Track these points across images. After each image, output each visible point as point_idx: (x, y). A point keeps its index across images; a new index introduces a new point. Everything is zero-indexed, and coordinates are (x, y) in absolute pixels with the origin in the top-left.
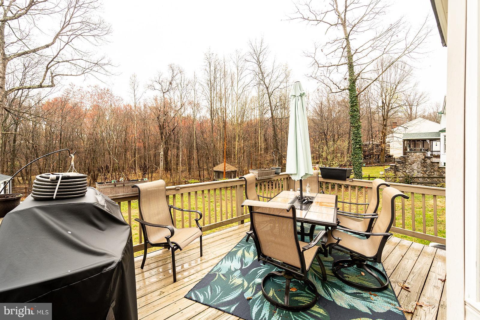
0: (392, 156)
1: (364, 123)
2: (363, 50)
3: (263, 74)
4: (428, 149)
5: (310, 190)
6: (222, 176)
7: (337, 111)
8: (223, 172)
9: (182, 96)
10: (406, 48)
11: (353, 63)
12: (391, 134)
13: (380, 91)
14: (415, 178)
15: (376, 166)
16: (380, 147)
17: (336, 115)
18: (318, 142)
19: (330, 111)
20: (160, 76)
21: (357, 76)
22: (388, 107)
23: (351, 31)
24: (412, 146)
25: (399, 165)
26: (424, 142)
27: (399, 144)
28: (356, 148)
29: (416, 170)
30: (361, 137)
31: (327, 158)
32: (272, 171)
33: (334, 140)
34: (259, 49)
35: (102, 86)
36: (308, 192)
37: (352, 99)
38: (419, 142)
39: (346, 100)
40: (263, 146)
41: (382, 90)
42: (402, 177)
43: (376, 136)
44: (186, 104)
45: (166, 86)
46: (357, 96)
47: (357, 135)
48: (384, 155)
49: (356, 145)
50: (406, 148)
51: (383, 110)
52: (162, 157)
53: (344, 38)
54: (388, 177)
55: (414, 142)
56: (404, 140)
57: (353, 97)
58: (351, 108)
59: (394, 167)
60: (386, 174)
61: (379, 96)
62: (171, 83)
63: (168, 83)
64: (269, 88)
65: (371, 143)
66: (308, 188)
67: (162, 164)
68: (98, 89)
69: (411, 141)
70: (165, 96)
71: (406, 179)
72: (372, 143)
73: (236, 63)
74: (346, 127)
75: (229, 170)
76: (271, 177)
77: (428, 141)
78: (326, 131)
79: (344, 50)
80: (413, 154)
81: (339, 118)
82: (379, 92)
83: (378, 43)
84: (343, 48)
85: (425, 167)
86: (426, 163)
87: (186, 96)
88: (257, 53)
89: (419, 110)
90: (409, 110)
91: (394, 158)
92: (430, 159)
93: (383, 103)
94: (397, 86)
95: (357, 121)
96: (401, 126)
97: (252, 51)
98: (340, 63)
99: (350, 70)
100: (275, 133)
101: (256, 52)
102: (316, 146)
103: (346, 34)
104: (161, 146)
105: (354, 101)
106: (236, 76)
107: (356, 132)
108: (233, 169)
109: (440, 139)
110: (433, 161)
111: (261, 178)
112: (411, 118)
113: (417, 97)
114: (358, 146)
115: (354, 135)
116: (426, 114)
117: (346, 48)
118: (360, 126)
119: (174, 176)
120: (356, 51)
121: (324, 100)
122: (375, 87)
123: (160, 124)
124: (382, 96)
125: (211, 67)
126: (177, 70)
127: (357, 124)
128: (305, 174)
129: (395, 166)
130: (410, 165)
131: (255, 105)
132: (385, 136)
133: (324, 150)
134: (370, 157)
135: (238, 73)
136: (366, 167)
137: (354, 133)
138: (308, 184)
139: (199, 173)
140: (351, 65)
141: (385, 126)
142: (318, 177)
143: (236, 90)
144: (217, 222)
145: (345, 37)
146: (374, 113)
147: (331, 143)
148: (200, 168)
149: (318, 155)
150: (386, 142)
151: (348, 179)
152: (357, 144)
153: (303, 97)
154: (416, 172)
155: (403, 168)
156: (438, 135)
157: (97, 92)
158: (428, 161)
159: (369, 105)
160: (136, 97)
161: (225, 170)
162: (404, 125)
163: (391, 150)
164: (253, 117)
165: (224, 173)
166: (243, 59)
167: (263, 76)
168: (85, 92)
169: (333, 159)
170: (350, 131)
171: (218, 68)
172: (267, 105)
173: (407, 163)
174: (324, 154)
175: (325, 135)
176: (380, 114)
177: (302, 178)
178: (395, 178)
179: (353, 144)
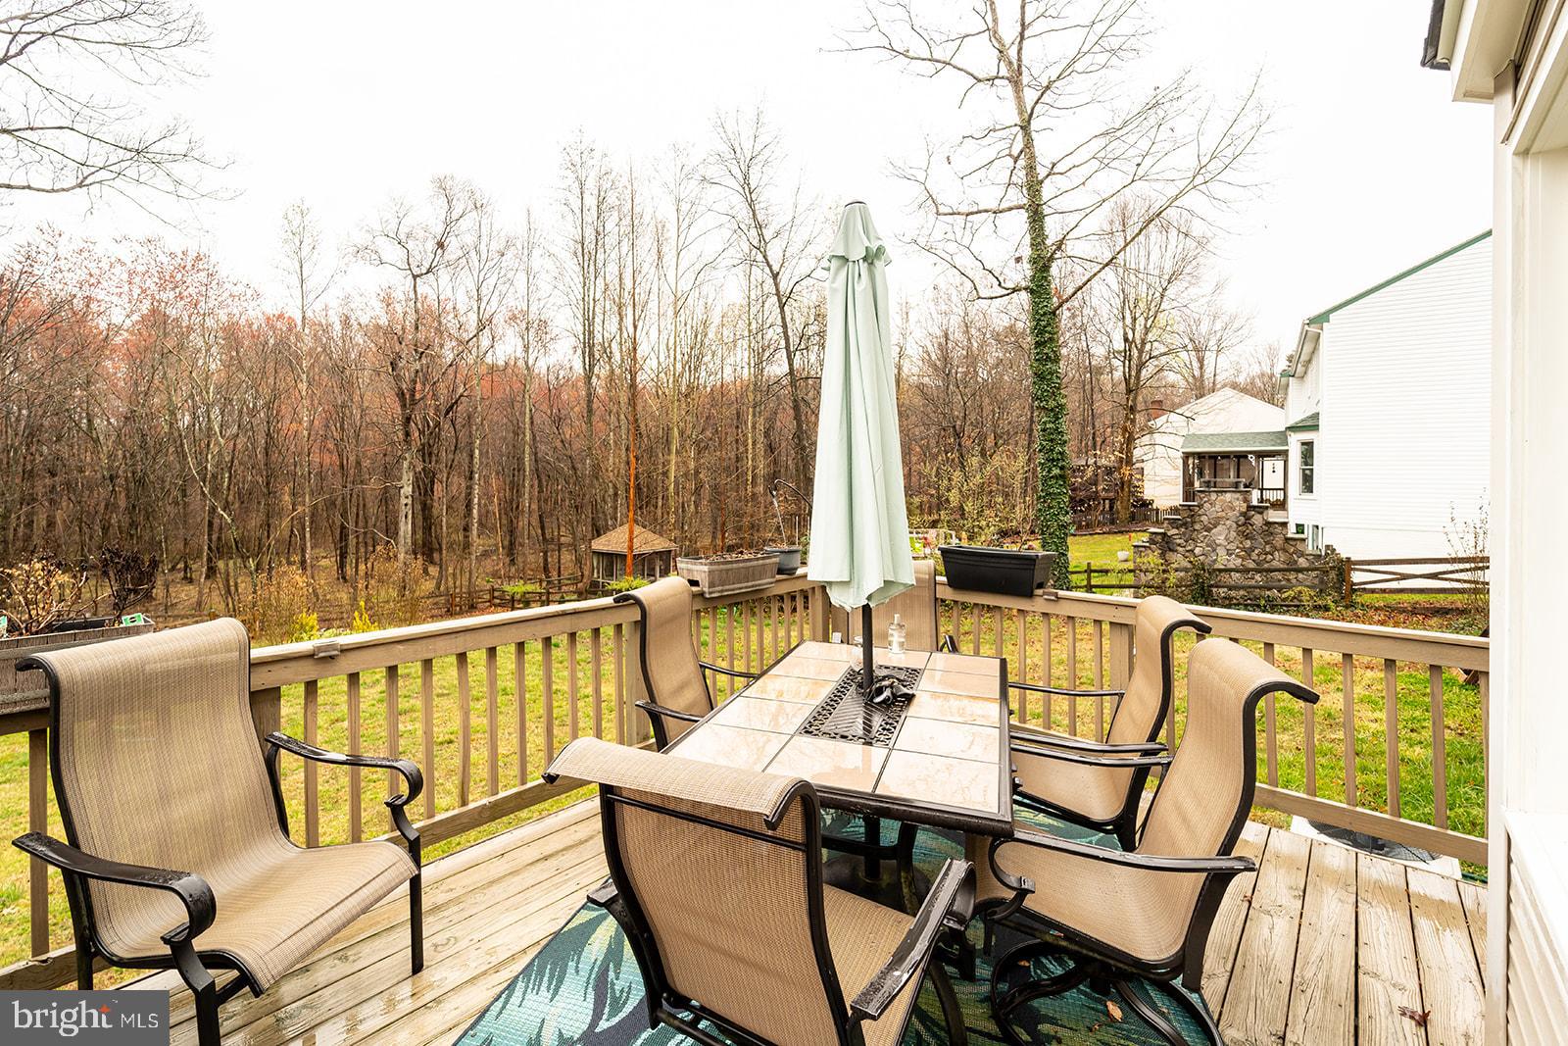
0: (1151, 504)
1: (1072, 400)
2: (1074, 167)
3: (760, 228)
4: (1250, 484)
5: (903, 640)
6: (621, 570)
7: (991, 361)
8: (623, 557)
9: (484, 291)
10: (1199, 168)
11: (1044, 206)
12: (1148, 436)
13: (1117, 302)
14: (1220, 571)
15: (1104, 533)
16: (1116, 475)
17: (989, 372)
18: (935, 457)
19: (971, 359)
20: (401, 215)
21: (1054, 247)
22: (1141, 352)
23: (1037, 103)
24: (1207, 472)
25: (1175, 531)
26: (1241, 460)
27: (1170, 467)
28: (1052, 477)
29: (1222, 548)
30: (1065, 442)
31: (961, 508)
32: (768, 561)
33: (983, 453)
34: (747, 145)
35: (175, 242)
36: (895, 647)
37: (1039, 320)
38: (1225, 461)
39: (1020, 325)
40: (761, 470)
41: (1124, 301)
42: (1186, 570)
43: (1103, 442)
44: (499, 319)
45: (423, 251)
46: (1054, 313)
47: (1053, 436)
48: (1129, 500)
49: (1050, 469)
50: (1189, 479)
51: (1127, 362)
52: (406, 505)
53: (1016, 125)
54: (1144, 567)
55: (1213, 461)
56: (1187, 456)
57: (1042, 316)
58: (1036, 348)
59: (1159, 538)
60: (1138, 560)
61: (1114, 320)
62: (441, 245)
63: (431, 245)
64: (779, 277)
65: (1091, 461)
66: (895, 633)
67: (405, 528)
68: (159, 252)
69: (1204, 457)
70: (418, 289)
71: (1197, 575)
72: (1095, 463)
73: (672, 186)
74: (1018, 412)
75: (647, 549)
76: (759, 585)
77: (1252, 458)
78: (958, 423)
79: (1015, 162)
80: (1213, 496)
81: (997, 384)
82: (1114, 305)
83: (1117, 147)
84: (1010, 155)
85: (1247, 537)
86: (1252, 525)
87: (497, 293)
88: (743, 159)
89: (1221, 366)
90: (1196, 365)
91: (1157, 510)
92: (1261, 513)
93: (1126, 340)
94: (1165, 289)
95: (1053, 393)
96: (1177, 411)
97: (725, 149)
98: (1004, 205)
99: (1032, 229)
100: (799, 426)
101: (738, 155)
102: (929, 469)
103: (1021, 113)
104: (406, 464)
105: (1045, 327)
106: (672, 233)
107: (1051, 425)
108: (659, 544)
109: (1287, 450)
110: (1271, 520)
111: (722, 591)
112: (1200, 388)
113: (1218, 326)
114: (1056, 471)
115: (1044, 436)
116: (1241, 379)
117: (1022, 156)
118: (1062, 407)
119: (451, 570)
120: (1052, 168)
121: (955, 322)
122: (1104, 289)
123: (400, 389)
124: (1124, 318)
125: (584, 195)
126: (467, 198)
127: (1054, 400)
128: (882, 585)
129: (1164, 534)
130: (1206, 531)
131: (738, 333)
132: (1130, 441)
133: (953, 483)
134: (1089, 505)
135: (681, 220)
136: (1077, 538)
137: (1044, 430)
138: (896, 616)
139: (546, 560)
140: (1036, 212)
141: (1132, 409)
142: (935, 583)
143: (671, 278)
144: (529, 785)
145: (1019, 123)
146: (1099, 371)
147: (974, 461)
148: (548, 543)
149: (935, 501)
150: (1134, 460)
151: (1039, 592)
152: (1054, 466)
153: (879, 264)
154: (1221, 552)
155: (1186, 541)
156: (1279, 441)
157: (153, 263)
158: (1257, 520)
159: (1085, 345)
160: (309, 285)
161: (631, 548)
162: (1185, 408)
163: (1146, 484)
164: (728, 370)
165: (629, 560)
166: (697, 176)
167: (761, 235)
168: (105, 260)
169: (980, 513)
170: (1031, 425)
171: (611, 199)
172: (774, 334)
173: (1197, 527)
174: (954, 497)
175: (957, 435)
176: (1118, 375)
177: (869, 598)
178: (1164, 571)
179: (1043, 464)
